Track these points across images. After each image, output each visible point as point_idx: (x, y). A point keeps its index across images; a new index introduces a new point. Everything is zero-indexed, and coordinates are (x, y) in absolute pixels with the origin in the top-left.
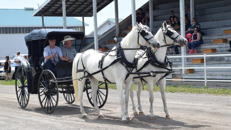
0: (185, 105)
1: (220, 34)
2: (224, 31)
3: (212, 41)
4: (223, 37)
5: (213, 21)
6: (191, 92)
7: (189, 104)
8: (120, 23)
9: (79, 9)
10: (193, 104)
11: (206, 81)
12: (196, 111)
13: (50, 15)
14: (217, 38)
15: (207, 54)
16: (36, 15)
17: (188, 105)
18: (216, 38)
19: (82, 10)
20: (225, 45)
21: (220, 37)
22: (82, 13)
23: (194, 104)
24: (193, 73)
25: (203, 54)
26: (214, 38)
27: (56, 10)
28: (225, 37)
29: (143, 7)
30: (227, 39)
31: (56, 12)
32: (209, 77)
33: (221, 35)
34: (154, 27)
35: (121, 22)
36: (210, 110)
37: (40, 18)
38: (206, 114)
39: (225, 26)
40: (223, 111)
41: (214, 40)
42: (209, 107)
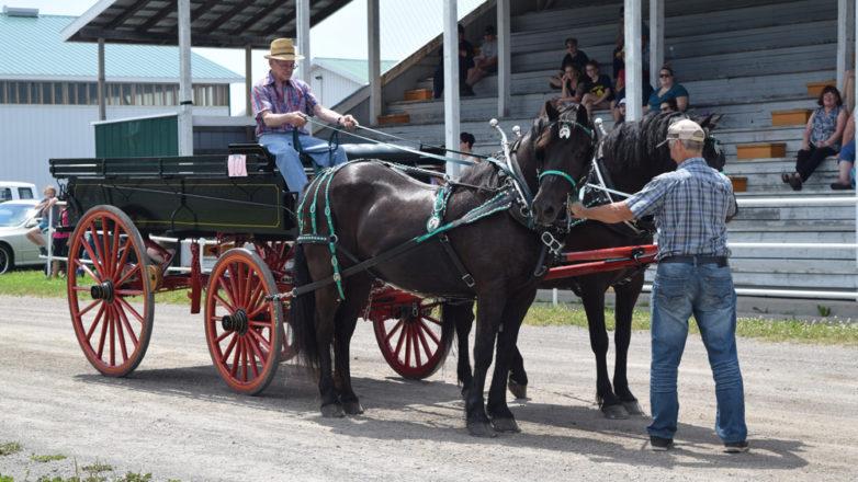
1: (757, 124)
2: (774, 114)
4: (769, 138)
5: (730, 78)
8: (384, 75)
9: (233, 19)
13: (128, 38)
14: (751, 140)
16: (76, 38)
18: (746, 138)
19: (246, 26)
20: (781, 165)
21: (759, 137)
22: (244, 34)
26: (739, 138)
27: (152, 21)
28: (777, 136)
30: (785, 145)
31: (151, 30)
33: (765, 129)
34: (513, 95)
35: (389, 73)
37: (94, 47)
38: (763, 404)
39: (775, 98)
41: (738, 148)
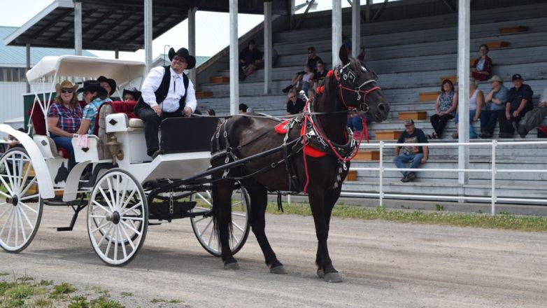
0: (343, 238)
1: (412, 100)
2: (421, 94)
3: (396, 114)
4: (417, 109)
5: (398, 73)
6: (353, 217)
7: (350, 236)
8: (198, 68)
9: (109, 32)
10: (358, 237)
11: (381, 195)
12: (364, 247)
13: (44, 44)
14: (407, 109)
15: (385, 142)
16: (13, 43)
17: (348, 238)
18: (404, 108)
19: (115, 37)
20: (422, 124)
21: (412, 108)
22: (114, 42)
23: (361, 237)
24: (356, 180)
25: (379, 142)
26: (400, 108)
27: (59, 34)
28: (422, 108)
29: (250, 36)
30: (426, 113)
31: (58, 39)
32: (388, 189)
33: (416, 103)
34: (273, 81)
35: (200, 66)
36: (390, 246)
37: (24, 49)
38: (382, 252)
39: (423, 85)
40: (415, 248)
41: (399, 114)
42: (389, 242)
